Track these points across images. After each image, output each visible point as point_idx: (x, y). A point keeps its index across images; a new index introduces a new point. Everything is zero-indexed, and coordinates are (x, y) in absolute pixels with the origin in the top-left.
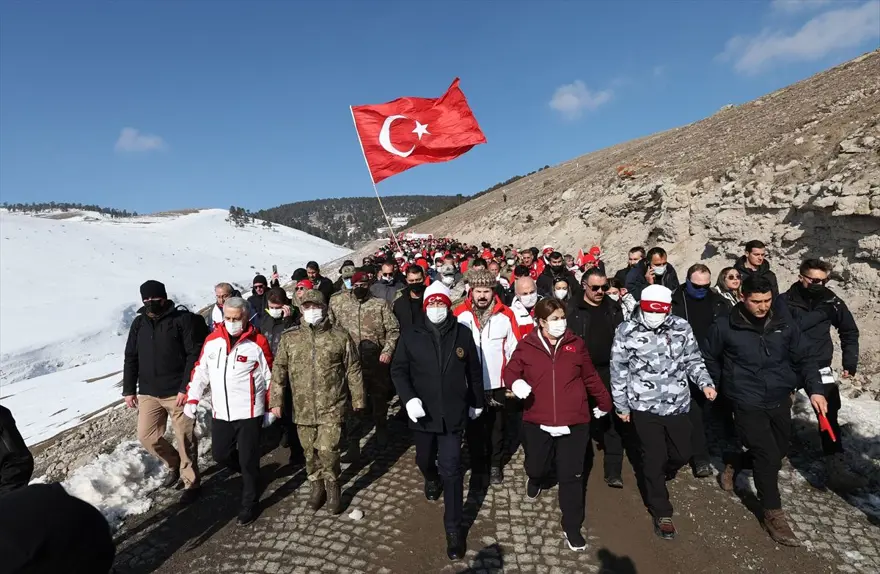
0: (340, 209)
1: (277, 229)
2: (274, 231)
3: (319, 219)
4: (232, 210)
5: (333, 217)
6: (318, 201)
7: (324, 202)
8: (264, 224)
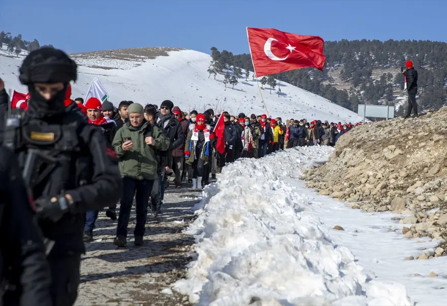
0: (383, 61)
1: (283, 90)
2: (280, 93)
3: (344, 76)
4: (216, 54)
5: (370, 74)
6: (345, 43)
7: (356, 45)
8: (263, 82)
